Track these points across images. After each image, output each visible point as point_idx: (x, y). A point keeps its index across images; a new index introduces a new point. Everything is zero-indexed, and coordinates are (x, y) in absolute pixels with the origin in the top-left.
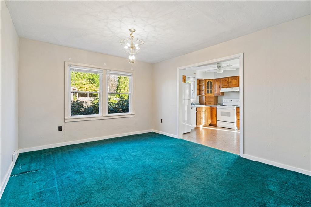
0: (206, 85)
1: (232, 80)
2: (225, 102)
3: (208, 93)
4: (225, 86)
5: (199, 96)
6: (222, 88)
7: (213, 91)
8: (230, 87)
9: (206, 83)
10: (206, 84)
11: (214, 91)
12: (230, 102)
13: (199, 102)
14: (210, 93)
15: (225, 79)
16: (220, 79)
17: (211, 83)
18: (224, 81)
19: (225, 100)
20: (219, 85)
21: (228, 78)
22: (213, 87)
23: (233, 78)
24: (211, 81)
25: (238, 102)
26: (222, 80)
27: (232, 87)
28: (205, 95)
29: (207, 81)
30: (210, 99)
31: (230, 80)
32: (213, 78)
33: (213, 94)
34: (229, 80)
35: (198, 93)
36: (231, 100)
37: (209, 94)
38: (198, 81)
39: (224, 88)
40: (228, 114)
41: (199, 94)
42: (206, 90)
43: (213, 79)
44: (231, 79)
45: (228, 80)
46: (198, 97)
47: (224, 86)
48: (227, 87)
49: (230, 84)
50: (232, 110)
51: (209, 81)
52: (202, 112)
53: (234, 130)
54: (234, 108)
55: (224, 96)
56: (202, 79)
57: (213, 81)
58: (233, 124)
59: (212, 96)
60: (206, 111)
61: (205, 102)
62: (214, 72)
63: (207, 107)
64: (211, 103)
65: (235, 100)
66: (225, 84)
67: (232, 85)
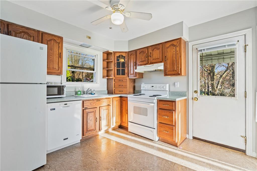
0: (116, 62)
1: (153, 50)
2: (144, 89)
3: (118, 73)
4: (143, 61)
5: (107, 79)
6: (139, 65)
7: (126, 71)
8: (150, 64)
9: (116, 57)
10: (116, 59)
11: (128, 71)
12: (151, 88)
15: (142, 50)
16: (136, 51)
18: (142, 53)
19: (145, 85)
20: (135, 61)
21: (147, 47)
22: (126, 65)
24: (124, 55)
25: (162, 89)
26: (138, 52)
28: (114, 78)
29: (118, 55)
30: (123, 84)
31: (150, 51)
33: (126, 75)
34: (148, 52)
35: (106, 75)
36: (153, 85)
37: (121, 76)
38: (106, 55)
41: (108, 76)
42: (116, 69)
43: (126, 52)
44: (151, 49)
45: (147, 50)
46: (105, 80)
47: (141, 61)
49: (149, 58)
50: (149, 104)
51: (120, 55)
52: (100, 108)
53: (153, 142)
54: (154, 100)
55: (143, 79)
56: (109, 51)
57: (126, 56)
58: (152, 130)
59: (126, 78)
60: (111, 105)
61: (114, 88)
62: (128, 40)
63: (113, 98)
64: (122, 91)
65: (158, 85)
66: (142, 59)
67: (153, 59)
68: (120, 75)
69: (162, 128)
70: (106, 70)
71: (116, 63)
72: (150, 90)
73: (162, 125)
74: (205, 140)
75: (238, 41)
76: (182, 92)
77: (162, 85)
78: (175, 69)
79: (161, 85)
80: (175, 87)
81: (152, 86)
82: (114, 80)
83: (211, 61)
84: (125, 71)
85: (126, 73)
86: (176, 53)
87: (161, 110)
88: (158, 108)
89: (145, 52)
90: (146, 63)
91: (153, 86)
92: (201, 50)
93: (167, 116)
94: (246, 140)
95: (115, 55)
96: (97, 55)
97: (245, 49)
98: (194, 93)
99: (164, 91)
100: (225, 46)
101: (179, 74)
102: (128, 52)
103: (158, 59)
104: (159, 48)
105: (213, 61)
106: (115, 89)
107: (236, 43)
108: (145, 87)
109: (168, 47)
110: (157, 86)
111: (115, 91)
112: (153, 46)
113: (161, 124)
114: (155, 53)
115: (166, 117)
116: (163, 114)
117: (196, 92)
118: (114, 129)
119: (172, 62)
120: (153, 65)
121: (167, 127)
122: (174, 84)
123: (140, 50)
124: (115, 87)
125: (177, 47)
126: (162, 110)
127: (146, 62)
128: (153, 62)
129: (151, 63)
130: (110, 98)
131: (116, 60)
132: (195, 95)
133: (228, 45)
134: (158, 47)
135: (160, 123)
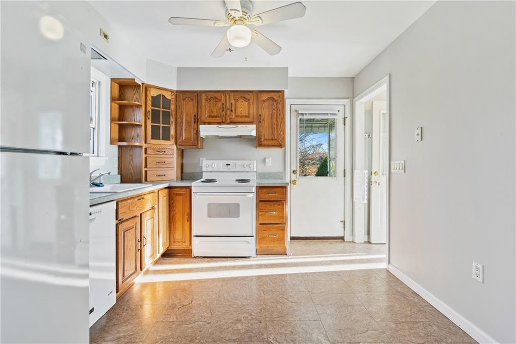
0: (150, 108)
1: (236, 100)
2: (210, 169)
3: (155, 136)
4: (215, 117)
5: (120, 147)
6: (204, 123)
7: (172, 132)
9: (149, 99)
10: (149, 103)
11: (176, 131)
12: (226, 168)
13: (120, 171)
14: (163, 139)
15: (214, 94)
16: (197, 95)
17: (167, 103)
18: (212, 101)
19: (210, 162)
20: (194, 112)
21: (225, 92)
22: (172, 119)
23: (239, 95)
24: (168, 96)
25: (247, 169)
26: (204, 96)
27: (235, 123)
28: (145, 146)
29: (154, 93)
30: (165, 160)
31: (230, 99)
32: (175, 88)
33: (172, 141)
34: (226, 101)
35: (116, 136)
36: (228, 162)
37: (161, 142)
38: (117, 86)
39: (209, 123)
40: (232, 211)
41: (120, 140)
42: (150, 124)
43: (172, 91)
44: (232, 98)
45: (223, 98)
46: (115, 149)
47: (210, 116)
48: (219, 120)
49: (229, 112)
50: (246, 196)
51: (160, 95)
52: (143, 215)
53: (251, 259)
54: (252, 188)
55: (204, 149)
56: (136, 81)
57: (172, 98)
58: (248, 240)
59: (171, 147)
60: (156, 206)
61: (144, 170)
62: (177, 66)
63: (158, 191)
64: (165, 175)
65: (239, 163)
66: (213, 112)
67: (236, 116)
68: (160, 139)
69: (266, 232)
70: (118, 125)
71: (151, 112)
72: (224, 172)
73: (266, 228)
74: (305, 237)
75: (339, 111)
76: (277, 173)
77: (247, 162)
78: (276, 138)
79: (245, 162)
80: (265, 165)
81: (227, 165)
82: (146, 149)
83: (310, 128)
84: (170, 131)
85: (172, 136)
86: (277, 112)
87: (263, 203)
88: (258, 201)
89: (221, 100)
90: (221, 121)
91: (229, 165)
92: (302, 114)
93: (275, 211)
94: (344, 225)
95: (148, 93)
96: (99, 83)
97: (344, 122)
98: (292, 174)
99: (250, 172)
100: (327, 114)
101: (281, 145)
102: (177, 91)
103: (246, 117)
104: (248, 99)
105: (313, 128)
106: (148, 172)
107: (337, 112)
108: (213, 166)
109: (264, 101)
110: (237, 164)
111: (148, 176)
112: (238, 93)
113: (262, 226)
114: (241, 106)
115: (274, 213)
116: (266, 208)
117: (294, 172)
118: (156, 263)
119: (270, 126)
120: (237, 126)
121: (273, 228)
122: (264, 160)
123: (207, 94)
124: (148, 167)
125: (279, 103)
126: (267, 202)
127: (222, 119)
128: (236, 121)
129: (231, 122)
130: (154, 192)
131: (151, 103)
132: (294, 177)
133: (331, 114)
134: (246, 96)
135: (261, 224)
